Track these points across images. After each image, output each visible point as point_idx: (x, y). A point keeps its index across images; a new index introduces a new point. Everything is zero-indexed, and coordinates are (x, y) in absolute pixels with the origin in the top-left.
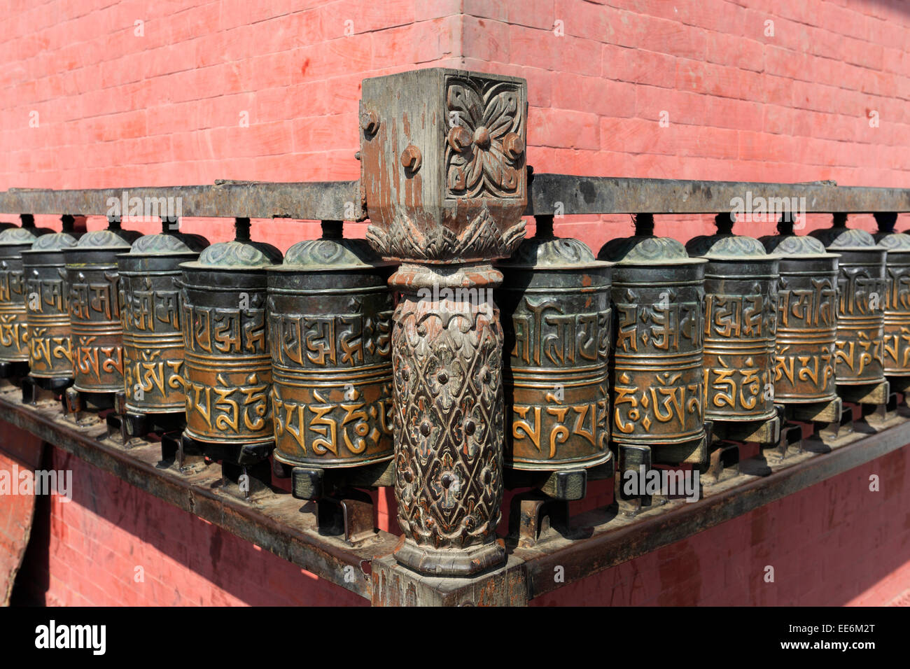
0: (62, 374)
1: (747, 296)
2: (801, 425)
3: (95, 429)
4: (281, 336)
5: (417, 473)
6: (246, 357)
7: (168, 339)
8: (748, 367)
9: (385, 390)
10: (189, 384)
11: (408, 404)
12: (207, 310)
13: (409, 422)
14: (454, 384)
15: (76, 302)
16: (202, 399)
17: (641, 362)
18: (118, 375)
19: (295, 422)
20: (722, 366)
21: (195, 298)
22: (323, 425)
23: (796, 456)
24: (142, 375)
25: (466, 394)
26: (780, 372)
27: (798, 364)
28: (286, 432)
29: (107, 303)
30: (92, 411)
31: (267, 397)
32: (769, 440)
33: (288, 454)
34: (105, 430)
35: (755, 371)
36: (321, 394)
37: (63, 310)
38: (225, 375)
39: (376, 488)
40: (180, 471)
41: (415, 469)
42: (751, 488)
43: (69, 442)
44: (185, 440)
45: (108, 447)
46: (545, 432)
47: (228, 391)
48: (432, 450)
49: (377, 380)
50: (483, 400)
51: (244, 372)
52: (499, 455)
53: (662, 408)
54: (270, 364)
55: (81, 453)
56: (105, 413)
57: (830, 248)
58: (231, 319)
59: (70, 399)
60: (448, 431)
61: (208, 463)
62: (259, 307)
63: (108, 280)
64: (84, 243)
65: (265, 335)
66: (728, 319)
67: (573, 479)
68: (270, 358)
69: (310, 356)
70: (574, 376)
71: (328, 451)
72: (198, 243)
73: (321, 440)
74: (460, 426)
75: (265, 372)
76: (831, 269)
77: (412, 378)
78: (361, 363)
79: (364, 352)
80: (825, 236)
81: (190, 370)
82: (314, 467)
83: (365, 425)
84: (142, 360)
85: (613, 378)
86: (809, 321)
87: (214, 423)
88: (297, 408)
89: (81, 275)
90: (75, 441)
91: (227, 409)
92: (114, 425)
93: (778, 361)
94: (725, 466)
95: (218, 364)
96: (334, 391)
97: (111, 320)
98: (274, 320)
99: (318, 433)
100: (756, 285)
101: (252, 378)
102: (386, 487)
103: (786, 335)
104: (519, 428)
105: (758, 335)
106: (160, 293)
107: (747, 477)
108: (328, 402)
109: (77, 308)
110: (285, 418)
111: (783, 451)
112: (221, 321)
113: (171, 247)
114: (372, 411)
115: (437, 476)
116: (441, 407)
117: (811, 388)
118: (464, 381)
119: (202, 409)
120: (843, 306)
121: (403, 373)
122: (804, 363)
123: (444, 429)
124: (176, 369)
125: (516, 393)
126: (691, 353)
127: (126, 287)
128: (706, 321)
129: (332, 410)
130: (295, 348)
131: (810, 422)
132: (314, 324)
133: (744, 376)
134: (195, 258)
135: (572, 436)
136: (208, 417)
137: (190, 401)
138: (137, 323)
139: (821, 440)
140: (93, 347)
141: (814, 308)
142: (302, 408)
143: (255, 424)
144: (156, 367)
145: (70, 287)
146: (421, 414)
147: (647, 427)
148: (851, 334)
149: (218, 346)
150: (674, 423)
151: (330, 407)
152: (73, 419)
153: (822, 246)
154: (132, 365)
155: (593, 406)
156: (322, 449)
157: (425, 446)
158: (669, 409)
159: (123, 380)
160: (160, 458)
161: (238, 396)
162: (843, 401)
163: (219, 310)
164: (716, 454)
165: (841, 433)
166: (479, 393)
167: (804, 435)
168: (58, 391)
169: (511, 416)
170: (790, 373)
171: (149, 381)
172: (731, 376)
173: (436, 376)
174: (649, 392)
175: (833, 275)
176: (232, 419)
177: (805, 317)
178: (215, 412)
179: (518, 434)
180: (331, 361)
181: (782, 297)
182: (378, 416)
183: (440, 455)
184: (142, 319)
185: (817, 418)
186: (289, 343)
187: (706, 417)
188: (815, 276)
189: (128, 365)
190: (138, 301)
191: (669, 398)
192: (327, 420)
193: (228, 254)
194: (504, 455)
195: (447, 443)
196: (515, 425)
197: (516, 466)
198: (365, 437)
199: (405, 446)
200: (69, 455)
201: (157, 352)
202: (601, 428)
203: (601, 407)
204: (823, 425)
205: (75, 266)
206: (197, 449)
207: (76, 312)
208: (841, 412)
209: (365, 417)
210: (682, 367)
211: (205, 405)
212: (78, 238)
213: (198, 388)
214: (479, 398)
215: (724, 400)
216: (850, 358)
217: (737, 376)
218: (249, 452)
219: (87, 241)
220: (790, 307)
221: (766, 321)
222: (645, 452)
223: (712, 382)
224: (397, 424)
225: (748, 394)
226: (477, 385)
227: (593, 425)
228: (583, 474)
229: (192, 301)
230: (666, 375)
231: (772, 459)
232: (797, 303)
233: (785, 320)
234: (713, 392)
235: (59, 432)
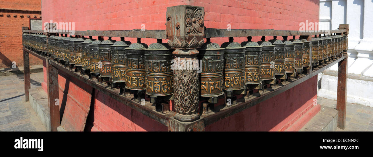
0: (97, 73)
1: (255, 56)
2: (267, 85)
3: (105, 85)
4: (147, 65)
5: (179, 98)
6: (139, 70)
7: (121, 65)
8: (255, 72)
9: (172, 78)
10: (126, 76)
11: (177, 82)
12: (131, 59)
13: (177, 86)
14: (187, 77)
15: (101, 56)
16: (129, 80)
17: (231, 71)
18: (110, 73)
19: (151, 85)
20: (249, 72)
21: (128, 56)
22: (157, 86)
23: (266, 92)
24: (116, 74)
25: (190, 79)
26: (262, 73)
27: (266, 71)
28: (149, 88)
29: (108, 57)
30: (104, 81)
31: (144, 79)
32: (260, 88)
33: (149, 93)
34: (107, 86)
35: (257, 73)
36: (157, 79)
37: (98, 58)
38: (134, 74)
39: (169, 101)
40: (124, 96)
41: (178, 97)
42: (256, 100)
43: (99, 88)
44: (125, 89)
45: (108, 89)
46: (209, 88)
47: (135, 78)
48: (182, 92)
49: (170, 76)
50: (194, 81)
51: (139, 73)
52: (198, 93)
53: (236, 82)
54: (145, 72)
55: (102, 91)
56: (107, 82)
57: (273, 44)
58: (136, 61)
59: (99, 78)
60: (186, 88)
61: (130, 94)
62: (143, 58)
63: (108, 51)
64: (103, 43)
65: (144, 65)
66: (250, 61)
67: (215, 99)
68: (145, 70)
69: (154, 70)
70: (215, 75)
71: (158, 92)
72: (129, 43)
73: (157, 90)
74: (189, 87)
75: (144, 73)
76: (273, 49)
77: (178, 76)
78: (166, 72)
79: (167, 69)
80: (272, 41)
81: (127, 73)
82: (155, 96)
83: (167, 86)
84: (116, 70)
85: (224, 75)
86: (269, 61)
87: (132, 85)
88: (151, 82)
89: (102, 50)
90: (100, 88)
91: (135, 82)
92: (109, 85)
93: (262, 70)
94: (250, 95)
95: (133, 71)
96: (160, 78)
97: (109, 60)
98: (146, 62)
99: (156, 88)
100: (257, 53)
101: (141, 75)
102: (172, 100)
103: (264, 64)
104: (203, 87)
105: (257, 64)
106: (120, 54)
107: (255, 97)
108: (158, 81)
109: (101, 58)
110: (148, 84)
111: (263, 91)
112: (134, 61)
113: (122, 44)
114: (169, 83)
115: (184, 98)
116: (185, 82)
117: (269, 76)
118: (190, 76)
119: (129, 82)
120: (276, 57)
121: (176, 74)
122: (268, 70)
123: (185, 87)
124: (123, 72)
125: (202, 79)
126: (242, 69)
127: (112, 53)
128: (246, 61)
129: (159, 83)
130: (151, 68)
131: (269, 84)
132: (155, 63)
133: (254, 74)
134: (128, 47)
135: (215, 89)
136: (130, 84)
137: (126, 80)
138: (115, 61)
139: (272, 88)
140: (105, 67)
141: (270, 58)
142: (152, 82)
143: (141, 85)
144: (119, 72)
145: (100, 53)
146: (180, 84)
147: (232, 86)
148: (278, 64)
149: (133, 67)
150: (238, 85)
151: (159, 82)
152: (100, 83)
153: (271, 44)
154: (113, 71)
155: (220, 82)
156: (157, 92)
157: (181, 91)
158: (237, 82)
159: (111, 74)
160: (119, 92)
161: (138, 79)
162: (277, 79)
163: (133, 59)
164: (248, 92)
165: (276, 86)
166: (193, 79)
167: (268, 87)
168: (97, 76)
169: (201, 84)
170: (265, 73)
171: (117, 75)
172: (251, 74)
173: (183, 75)
174: (233, 78)
175: (274, 50)
176: (136, 84)
177: (268, 60)
178: (132, 82)
179: (202, 88)
180: (159, 71)
181: (263, 55)
182: (170, 84)
183: (184, 94)
184: (116, 61)
185: (271, 83)
186: (149, 67)
187: (246, 83)
188: (270, 50)
189: (112, 71)
190: (115, 56)
191: (237, 80)
192: (158, 85)
193: (136, 46)
194: (199, 93)
195: (186, 91)
196: (202, 86)
197: (202, 96)
198: (167, 89)
199: (176, 91)
200: (99, 91)
201: (119, 68)
202: (222, 87)
203: (222, 82)
204: (272, 85)
205: (101, 48)
206: (128, 91)
207: (101, 59)
208: (276, 81)
209: (167, 84)
210: (240, 72)
211: (130, 81)
212: (102, 42)
213: (128, 77)
214: (193, 80)
215: (250, 79)
216: (278, 69)
217: (253, 74)
218: (140, 92)
219: (104, 42)
220: (264, 58)
221: (259, 61)
222: (232, 92)
223: (247, 75)
224: (174, 86)
225: (255, 78)
226: (193, 77)
227: (220, 86)
228: (217, 97)
229: (127, 57)
230: (237, 74)
231: (261, 93)
232: (266, 57)
233: (263, 61)
234: (247, 78)
235: (97, 86)
